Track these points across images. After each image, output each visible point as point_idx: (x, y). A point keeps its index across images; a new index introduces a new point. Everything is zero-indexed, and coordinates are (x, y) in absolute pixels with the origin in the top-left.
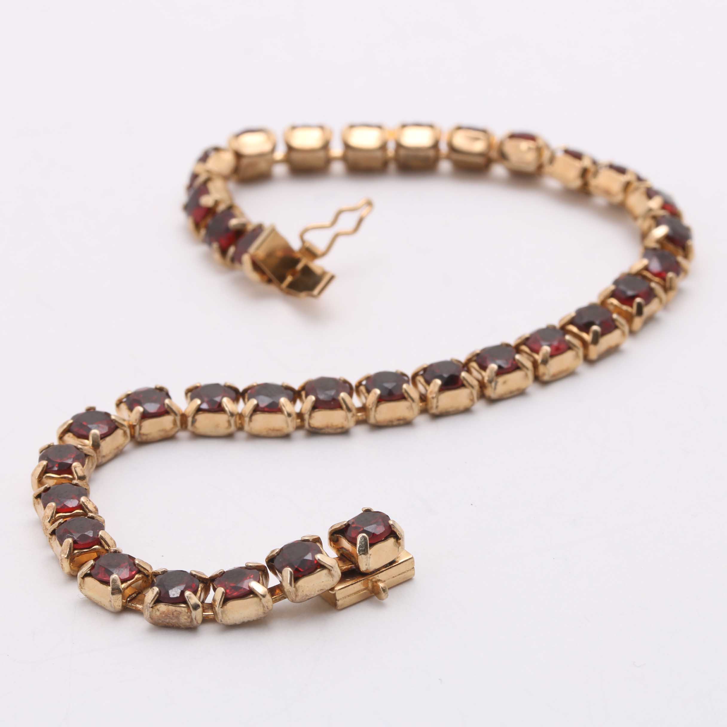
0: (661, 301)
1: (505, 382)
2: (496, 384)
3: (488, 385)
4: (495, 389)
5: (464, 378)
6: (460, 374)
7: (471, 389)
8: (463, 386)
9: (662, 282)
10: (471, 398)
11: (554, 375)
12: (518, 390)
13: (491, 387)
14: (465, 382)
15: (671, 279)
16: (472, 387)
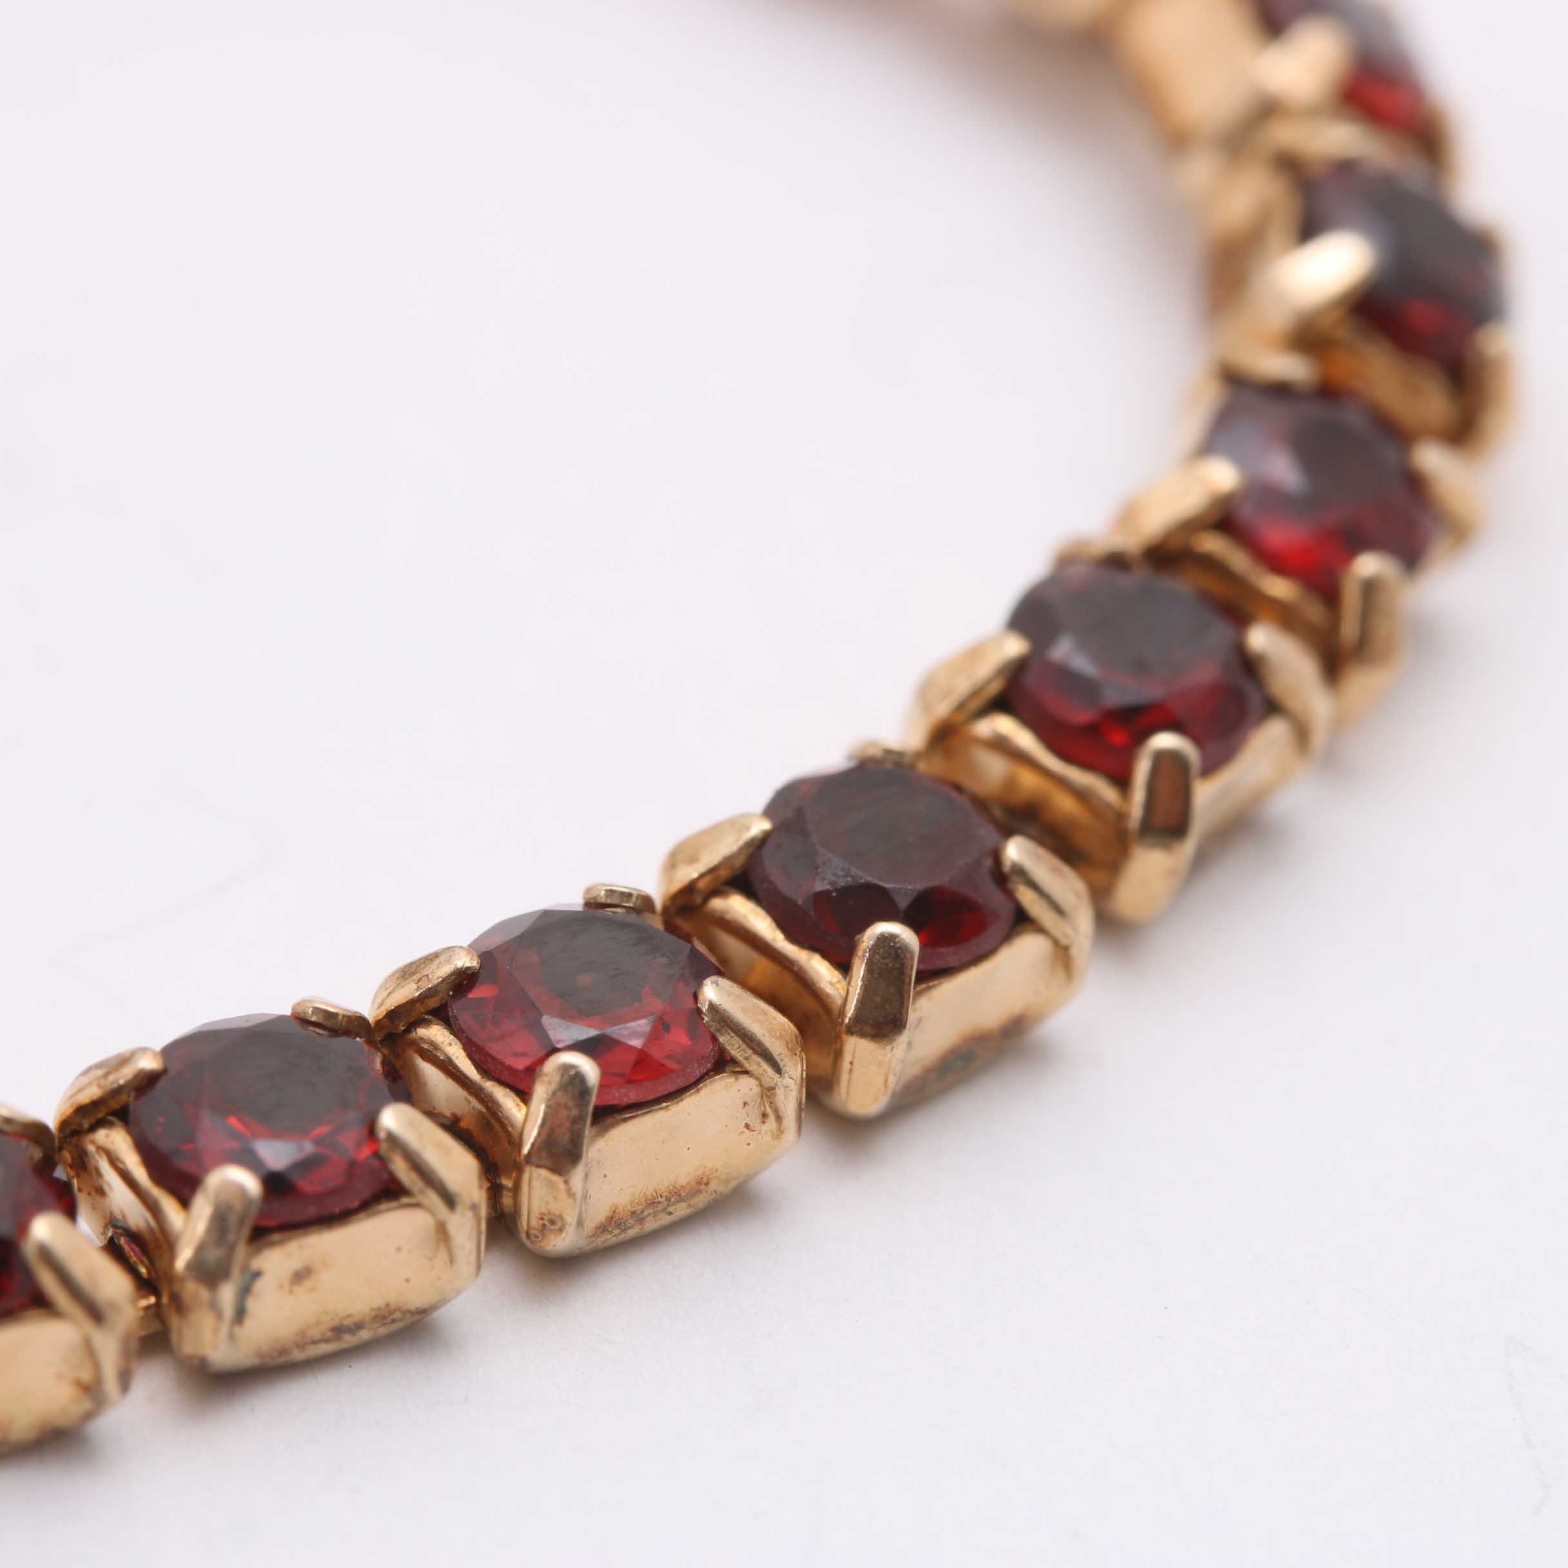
0: (1302, 735)
1: (300, 1276)
2: (245, 1291)
3: (192, 1290)
4: (240, 1314)
5: (46, 1255)
6: (23, 1228)
7: (88, 1326)
8: (40, 1302)
9: (1314, 611)
10: (86, 1375)
11: (613, 1221)
12: (383, 1316)
13: (214, 1307)
14: (48, 1281)
15: (1370, 588)
16: (95, 1312)
